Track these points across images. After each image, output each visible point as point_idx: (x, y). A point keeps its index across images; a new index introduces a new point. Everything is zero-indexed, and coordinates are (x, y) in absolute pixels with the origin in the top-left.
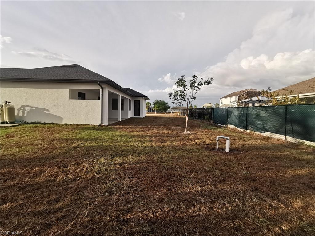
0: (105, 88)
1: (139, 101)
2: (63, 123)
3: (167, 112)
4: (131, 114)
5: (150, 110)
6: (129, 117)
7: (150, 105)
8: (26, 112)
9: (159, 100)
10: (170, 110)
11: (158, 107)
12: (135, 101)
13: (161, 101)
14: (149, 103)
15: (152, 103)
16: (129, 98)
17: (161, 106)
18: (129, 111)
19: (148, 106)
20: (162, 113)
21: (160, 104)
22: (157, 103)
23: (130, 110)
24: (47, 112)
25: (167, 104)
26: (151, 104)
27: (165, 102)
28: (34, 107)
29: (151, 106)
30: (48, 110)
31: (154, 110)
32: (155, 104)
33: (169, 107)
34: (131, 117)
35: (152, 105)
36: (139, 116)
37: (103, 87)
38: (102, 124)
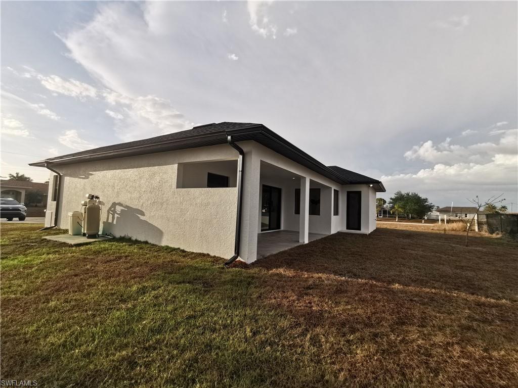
0: (250, 153)
1: (359, 193)
2: (163, 244)
3: (426, 218)
4: (337, 225)
5: (384, 213)
6: (333, 231)
7: (384, 204)
8: (116, 216)
9: (404, 192)
10: (434, 214)
11: (404, 207)
12: (349, 194)
13: (410, 194)
14: (381, 199)
15: (388, 200)
16: (333, 188)
17: (411, 206)
18: (333, 218)
19: (380, 206)
20: (413, 219)
21: (407, 200)
22: (400, 199)
23: (336, 213)
24: (142, 218)
25: (426, 200)
26: (385, 202)
27: (419, 198)
28: (127, 207)
29: (385, 206)
30: (143, 214)
31: (393, 213)
32: (394, 201)
33: (430, 208)
34: (339, 230)
35: (387, 204)
36: (360, 230)
37: (245, 150)
38: (239, 259)
